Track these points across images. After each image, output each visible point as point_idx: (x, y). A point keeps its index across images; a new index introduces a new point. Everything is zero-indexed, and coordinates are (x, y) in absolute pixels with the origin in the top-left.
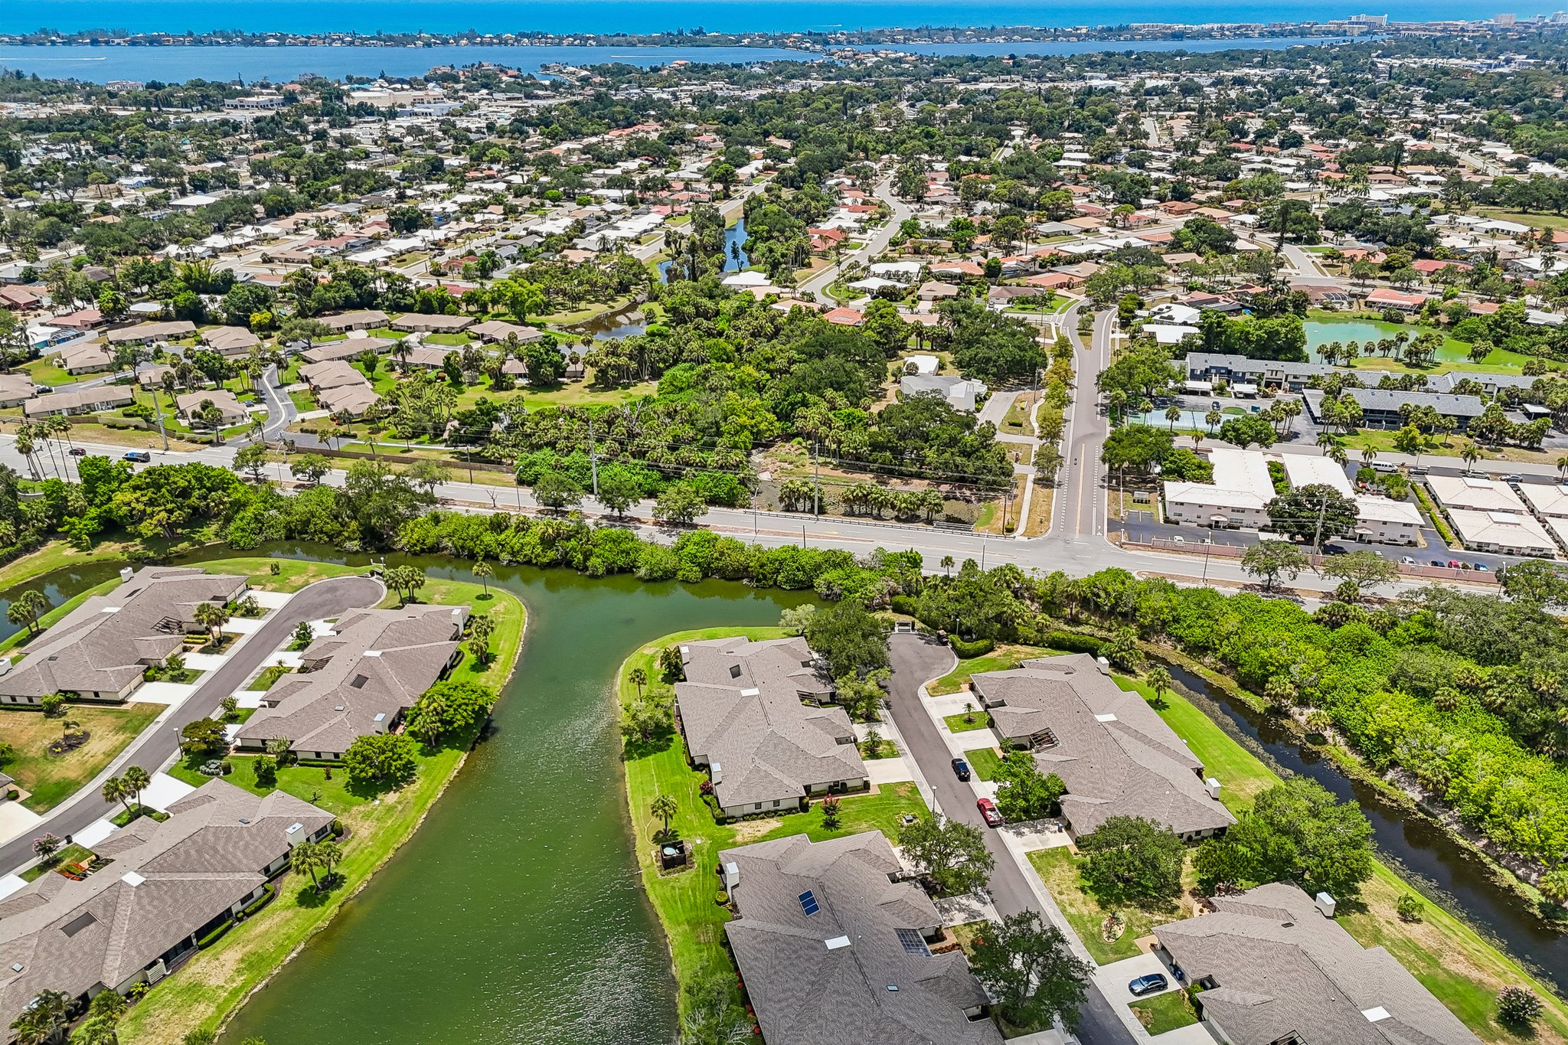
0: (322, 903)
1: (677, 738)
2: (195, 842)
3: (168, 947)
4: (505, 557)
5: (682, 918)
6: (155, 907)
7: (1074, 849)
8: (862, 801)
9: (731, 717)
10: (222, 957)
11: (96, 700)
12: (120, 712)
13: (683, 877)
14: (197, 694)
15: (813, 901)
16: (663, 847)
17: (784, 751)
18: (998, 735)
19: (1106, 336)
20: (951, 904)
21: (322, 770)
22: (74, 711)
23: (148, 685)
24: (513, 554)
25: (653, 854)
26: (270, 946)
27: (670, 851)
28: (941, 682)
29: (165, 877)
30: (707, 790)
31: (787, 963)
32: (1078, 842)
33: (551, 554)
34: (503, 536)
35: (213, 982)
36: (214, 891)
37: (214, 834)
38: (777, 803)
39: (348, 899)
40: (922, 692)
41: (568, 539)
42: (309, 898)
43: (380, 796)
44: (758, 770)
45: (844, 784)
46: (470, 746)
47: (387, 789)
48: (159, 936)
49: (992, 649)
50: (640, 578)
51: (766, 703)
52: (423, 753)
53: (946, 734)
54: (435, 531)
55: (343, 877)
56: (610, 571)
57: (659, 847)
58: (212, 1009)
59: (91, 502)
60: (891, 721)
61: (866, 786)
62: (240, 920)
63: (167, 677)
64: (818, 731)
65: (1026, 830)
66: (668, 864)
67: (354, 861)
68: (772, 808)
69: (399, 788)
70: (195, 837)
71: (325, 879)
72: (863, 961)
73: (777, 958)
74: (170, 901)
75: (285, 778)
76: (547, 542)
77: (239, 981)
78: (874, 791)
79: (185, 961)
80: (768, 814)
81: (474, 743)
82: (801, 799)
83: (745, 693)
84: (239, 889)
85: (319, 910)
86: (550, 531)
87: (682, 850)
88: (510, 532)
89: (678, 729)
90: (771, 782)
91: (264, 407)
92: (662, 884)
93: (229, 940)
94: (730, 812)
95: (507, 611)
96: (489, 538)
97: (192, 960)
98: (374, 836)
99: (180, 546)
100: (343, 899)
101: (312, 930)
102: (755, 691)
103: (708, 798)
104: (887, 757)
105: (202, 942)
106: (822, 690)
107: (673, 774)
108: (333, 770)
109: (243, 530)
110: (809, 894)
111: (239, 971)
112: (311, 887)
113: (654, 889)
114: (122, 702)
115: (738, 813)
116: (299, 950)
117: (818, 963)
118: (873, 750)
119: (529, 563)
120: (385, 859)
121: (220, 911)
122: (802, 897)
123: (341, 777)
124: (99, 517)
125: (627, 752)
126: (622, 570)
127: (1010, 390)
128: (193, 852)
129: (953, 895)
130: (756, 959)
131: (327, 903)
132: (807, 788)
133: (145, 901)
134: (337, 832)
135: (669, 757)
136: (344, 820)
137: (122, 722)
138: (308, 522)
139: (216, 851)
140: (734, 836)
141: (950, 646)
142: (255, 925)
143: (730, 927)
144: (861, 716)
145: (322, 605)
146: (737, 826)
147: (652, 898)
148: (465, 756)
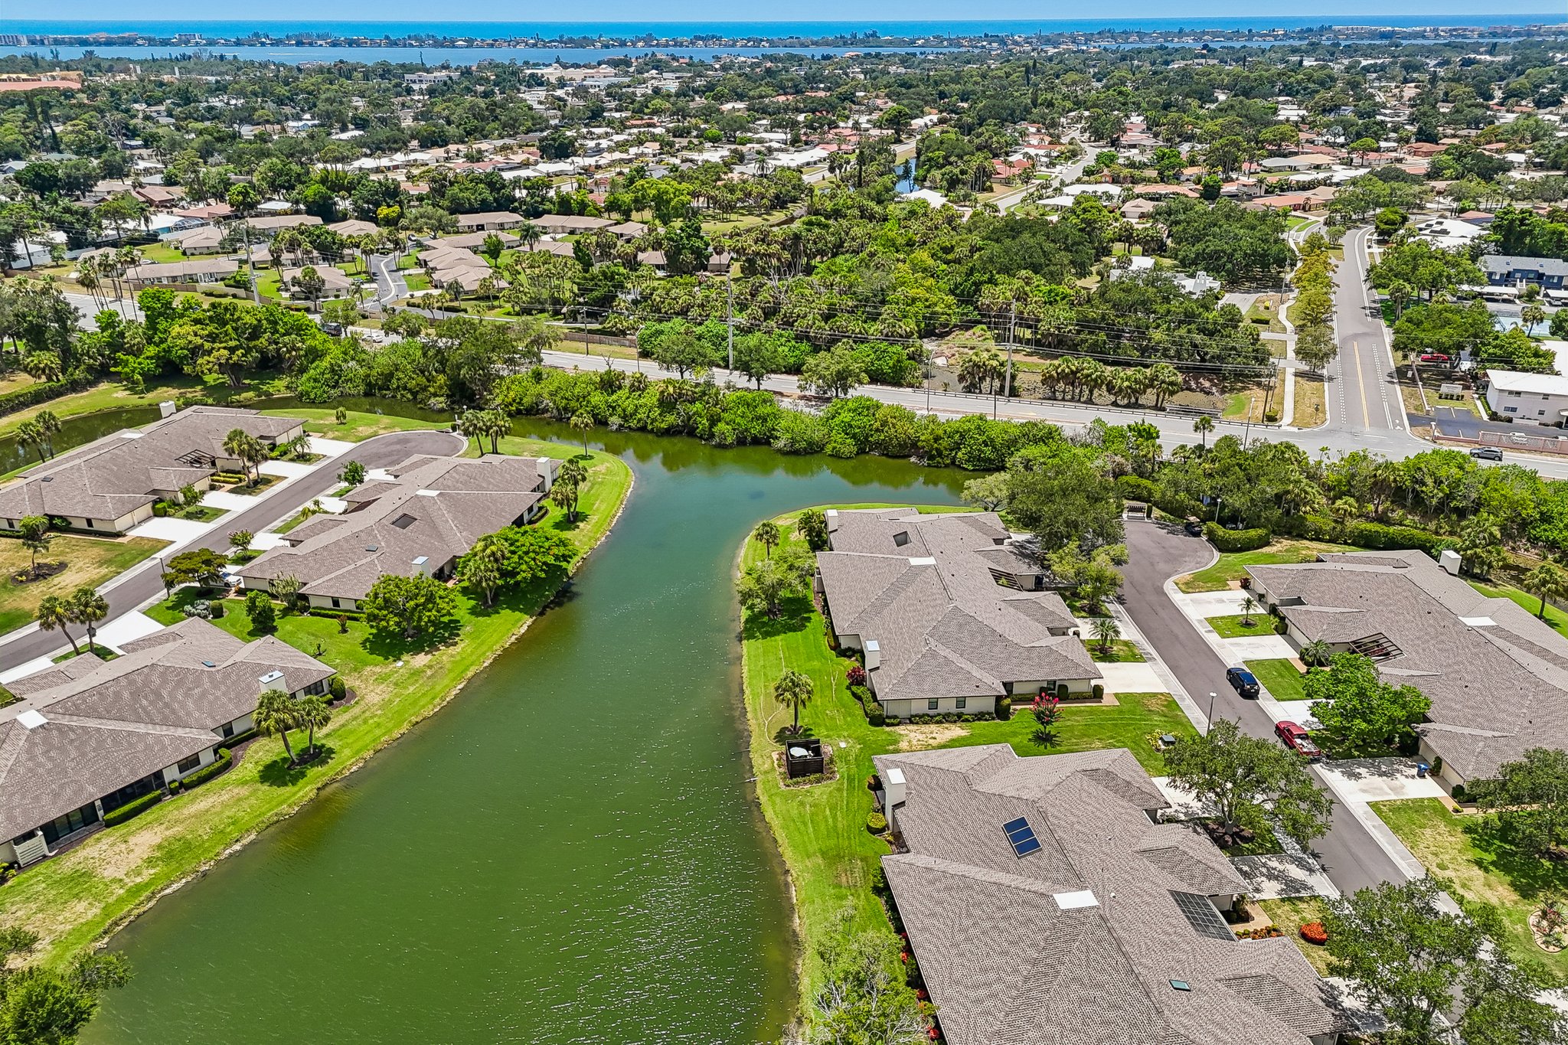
0: (294, 781)
1: (817, 618)
2: (131, 683)
3: (54, 813)
4: (615, 421)
5: (814, 847)
6: (50, 759)
7: (1450, 804)
8: (1091, 712)
9: (895, 589)
10: (132, 840)
11: (89, 530)
12: (113, 544)
13: (818, 791)
14: (211, 533)
15: (1029, 833)
16: (791, 746)
17: (972, 636)
18: (1294, 644)
19: (1361, 251)
20: (1254, 867)
21: (336, 621)
22: (57, 540)
23: (157, 519)
24: (625, 417)
25: (775, 756)
26: (204, 832)
27: (798, 752)
28: (1197, 577)
29: (75, 722)
30: (857, 679)
31: (987, 925)
32: (1457, 793)
33: (671, 419)
34: (614, 397)
35: (109, 873)
36: (141, 747)
37: (163, 675)
38: (961, 702)
39: (333, 781)
40: (1169, 587)
41: (693, 401)
42: (276, 774)
43: (405, 657)
44: (934, 654)
45: (1063, 687)
46: (537, 609)
47: (417, 649)
48: (46, 800)
49: (1268, 544)
50: (779, 451)
51: (945, 574)
52: (474, 612)
53: (1213, 639)
54: (535, 389)
55: (331, 751)
56: (741, 442)
57: (784, 748)
58: (96, 910)
59: (150, 341)
60: (1126, 617)
61: (1097, 693)
62: (174, 792)
63: (183, 513)
64: (1022, 616)
65: (1362, 771)
66: (797, 770)
67: (351, 732)
68: (954, 710)
69: (433, 647)
70: (134, 676)
71: (305, 751)
72: (1121, 933)
73: (970, 915)
74: (73, 754)
75: (289, 627)
76: (667, 404)
77: (147, 874)
78: (1108, 700)
79: (81, 840)
80: (947, 718)
81: (545, 608)
82: (999, 698)
83: (915, 561)
84: (177, 749)
85: (289, 789)
86: (671, 389)
87: (817, 751)
88: (622, 393)
89: (818, 608)
90: (953, 673)
91: (374, 285)
92: (786, 798)
93: (150, 818)
94: (890, 709)
95: (609, 472)
96: (597, 398)
97: (90, 841)
98: (385, 705)
99: (244, 395)
100: (325, 779)
101: (270, 816)
102: (931, 561)
103: (858, 690)
104: (1126, 660)
105: (112, 815)
106: (1027, 570)
107: (810, 659)
108: (349, 623)
109: (315, 380)
110: (1022, 822)
111: (150, 862)
112: (284, 760)
113: (774, 804)
114: (118, 535)
115: (902, 711)
116: (245, 841)
117: (1042, 930)
118: (1103, 652)
119: (643, 429)
120: (396, 734)
121: (142, 774)
122: (1009, 827)
123: (361, 631)
124: (157, 357)
125: (746, 629)
126: (756, 441)
127: (1248, 292)
128: (126, 695)
129: (1253, 852)
130: (934, 915)
131: (301, 782)
132: (1008, 686)
133: (38, 750)
134: (339, 694)
135: (805, 638)
136: (349, 682)
137: (110, 555)
138: (391, 375)
139: (159, 696)
140: (896, 742)
141: (1204, 538)
142: (193, 801)
143: (892, 862)
144: (1082, 609)
145: (386, 455)
146: (901, 729)
147: (769, 815)
148: (530, 621)
